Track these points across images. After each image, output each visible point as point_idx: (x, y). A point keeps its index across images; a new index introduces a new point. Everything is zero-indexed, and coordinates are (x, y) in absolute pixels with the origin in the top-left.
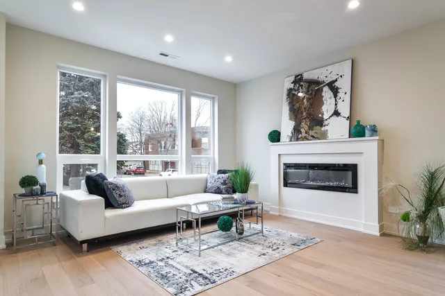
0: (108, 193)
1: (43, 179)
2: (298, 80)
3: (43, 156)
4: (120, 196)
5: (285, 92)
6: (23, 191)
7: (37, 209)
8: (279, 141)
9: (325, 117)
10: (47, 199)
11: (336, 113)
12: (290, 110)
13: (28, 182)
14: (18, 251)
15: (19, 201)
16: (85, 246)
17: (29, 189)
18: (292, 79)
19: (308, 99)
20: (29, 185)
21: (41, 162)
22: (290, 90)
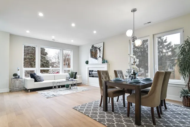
0: (36, 78)
1: (19, 74)
2: (93, 46)
3: (19, 68)
4: (39, 79)
5: (90, 50)
6: (14, 77)
7: (17, 82)
8: (88, 64)
9: (98, 57)
10: (20, 79)
11: (100, 57)
12: (91, 55)
13: (15, 75)
14: (13, 92)
15: (13, 80)
16: (29, 90)
17: (15, 77)
18: (91, 46)
19: (95, 52)
20: (15, 76)
21: (18, 70)
22: (91, 49)
